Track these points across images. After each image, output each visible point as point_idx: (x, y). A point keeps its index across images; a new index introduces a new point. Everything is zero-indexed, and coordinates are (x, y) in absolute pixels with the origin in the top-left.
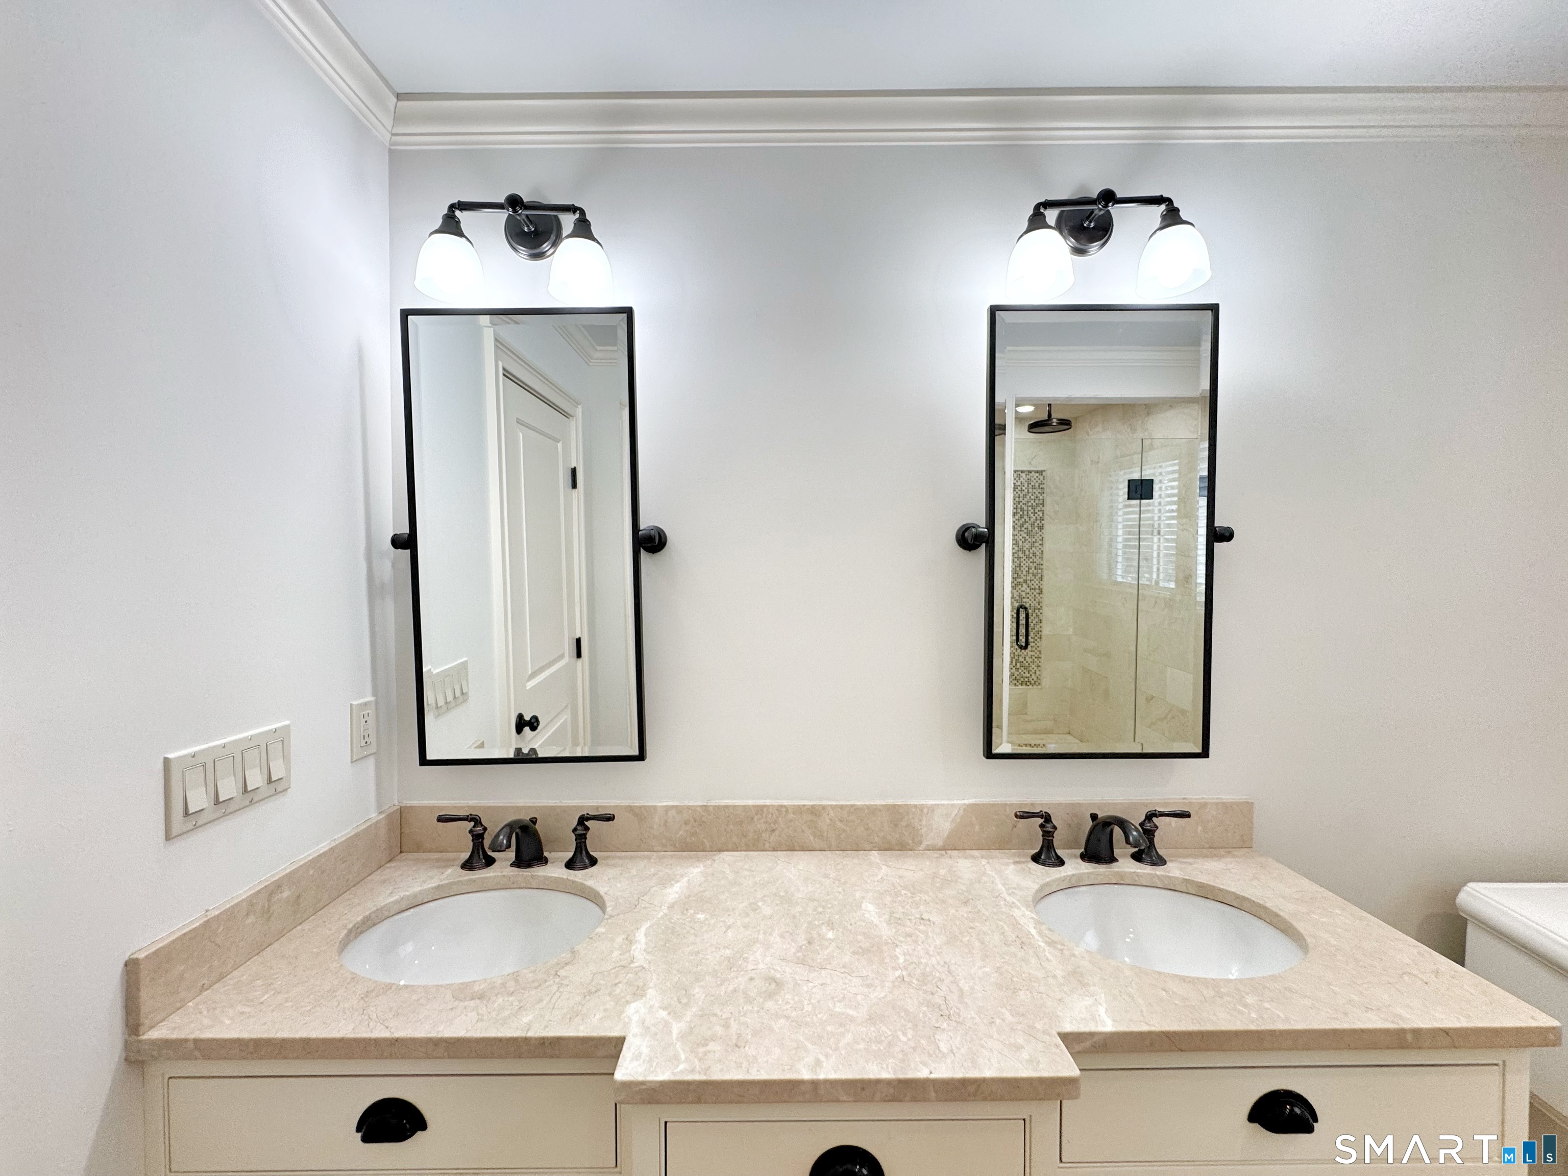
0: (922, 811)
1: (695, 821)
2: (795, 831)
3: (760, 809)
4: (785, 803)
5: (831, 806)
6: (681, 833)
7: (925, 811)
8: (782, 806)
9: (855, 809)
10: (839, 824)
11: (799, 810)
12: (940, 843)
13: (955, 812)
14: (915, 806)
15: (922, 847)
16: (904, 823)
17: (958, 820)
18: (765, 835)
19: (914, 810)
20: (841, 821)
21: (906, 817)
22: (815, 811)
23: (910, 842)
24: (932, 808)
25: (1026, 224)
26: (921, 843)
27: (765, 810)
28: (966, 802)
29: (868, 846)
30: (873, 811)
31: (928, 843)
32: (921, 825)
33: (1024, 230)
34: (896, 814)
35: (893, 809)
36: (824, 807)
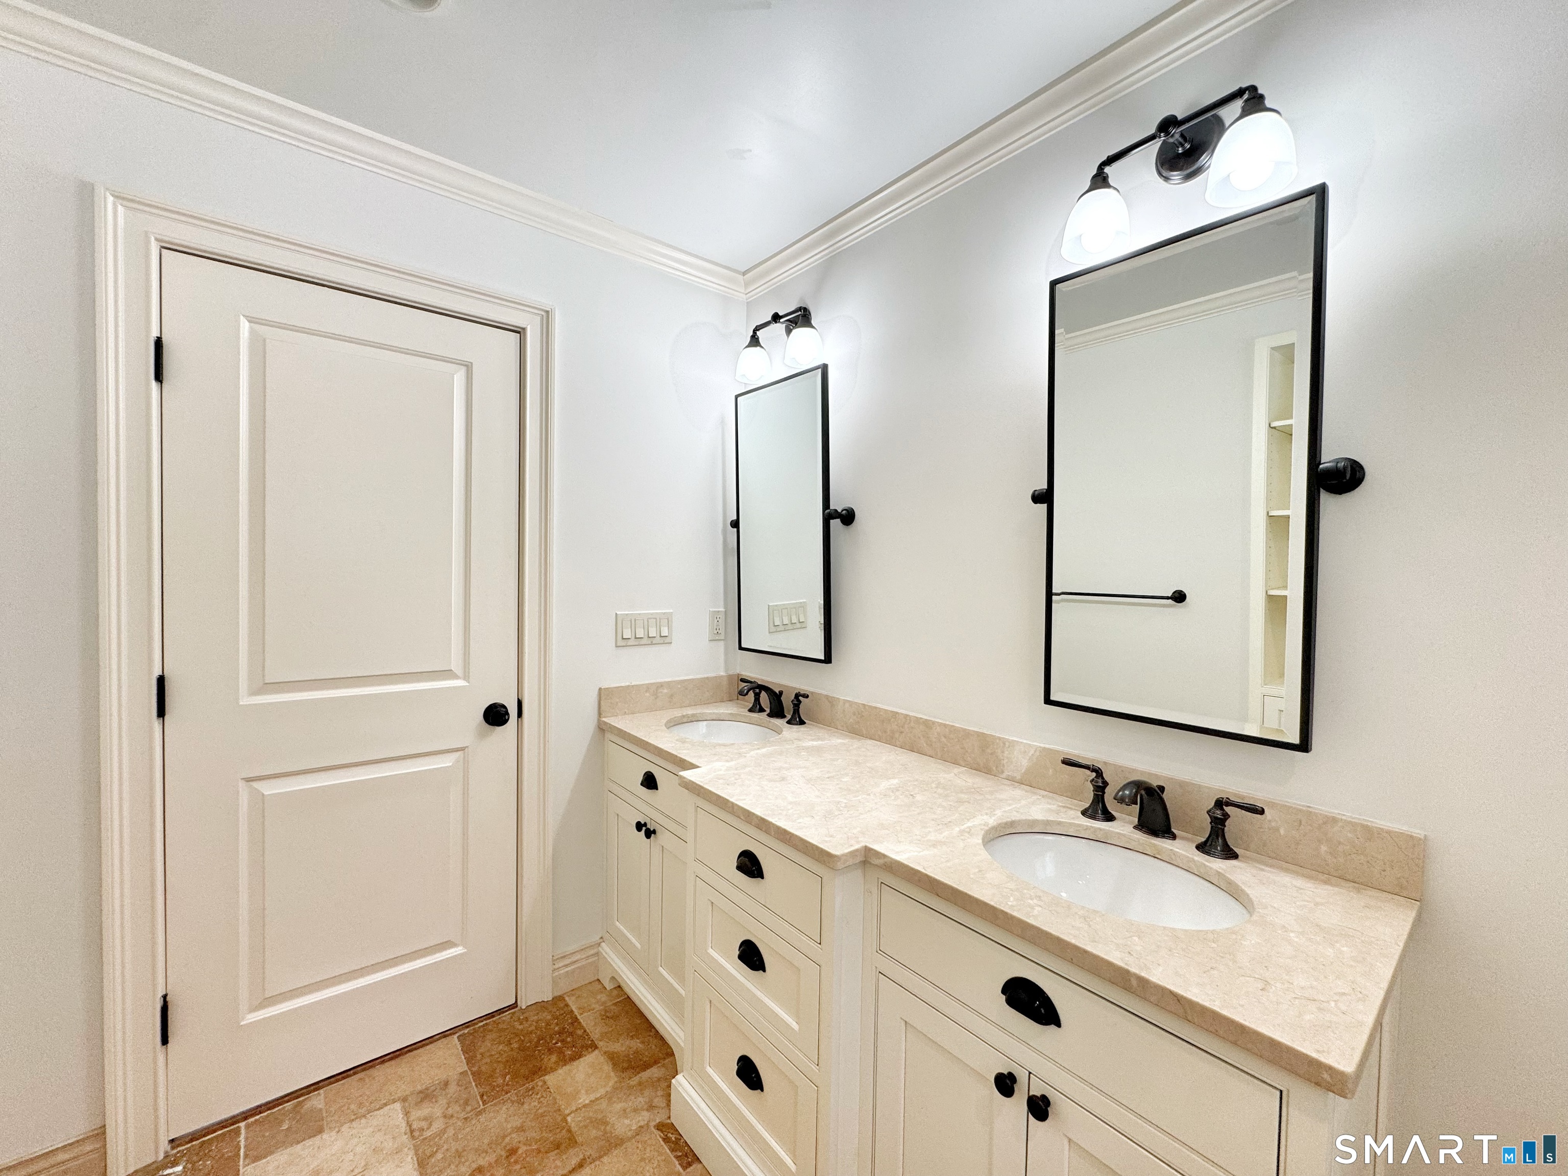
0: (1004, 744)
1: (859, 714)
2: (915, 736)
3: (895, 714)
4: (911, 714)
5: (938, 722)
6: (851, 720)
7: (1007, 744)
8: (907, 715)
9: (953, 729)
10: (943, 739)
11: (918, 720)
12: (1018, 777)
13: (1032, 752)
14: (1000, 738)
15: (1004, 775)
16: (989, 751)
17: (1035, 760)
18: (897, 735)
19: (998, 741)
20: (945, 737)
21: (991, 746)
22: (928, 724)
23: (994, 768)
24: (1013, 744)
25: (1089, 184)
26: (1003, 772)
27: (897, 715)
28: (1042, 745)
29: (962, 763)
30: (967, 734)
31: (1009, 774)
32: (1003, 756)
33: (1087, 188)
34: (985, 741)
35: (982, 736)
36: (934, 723)
